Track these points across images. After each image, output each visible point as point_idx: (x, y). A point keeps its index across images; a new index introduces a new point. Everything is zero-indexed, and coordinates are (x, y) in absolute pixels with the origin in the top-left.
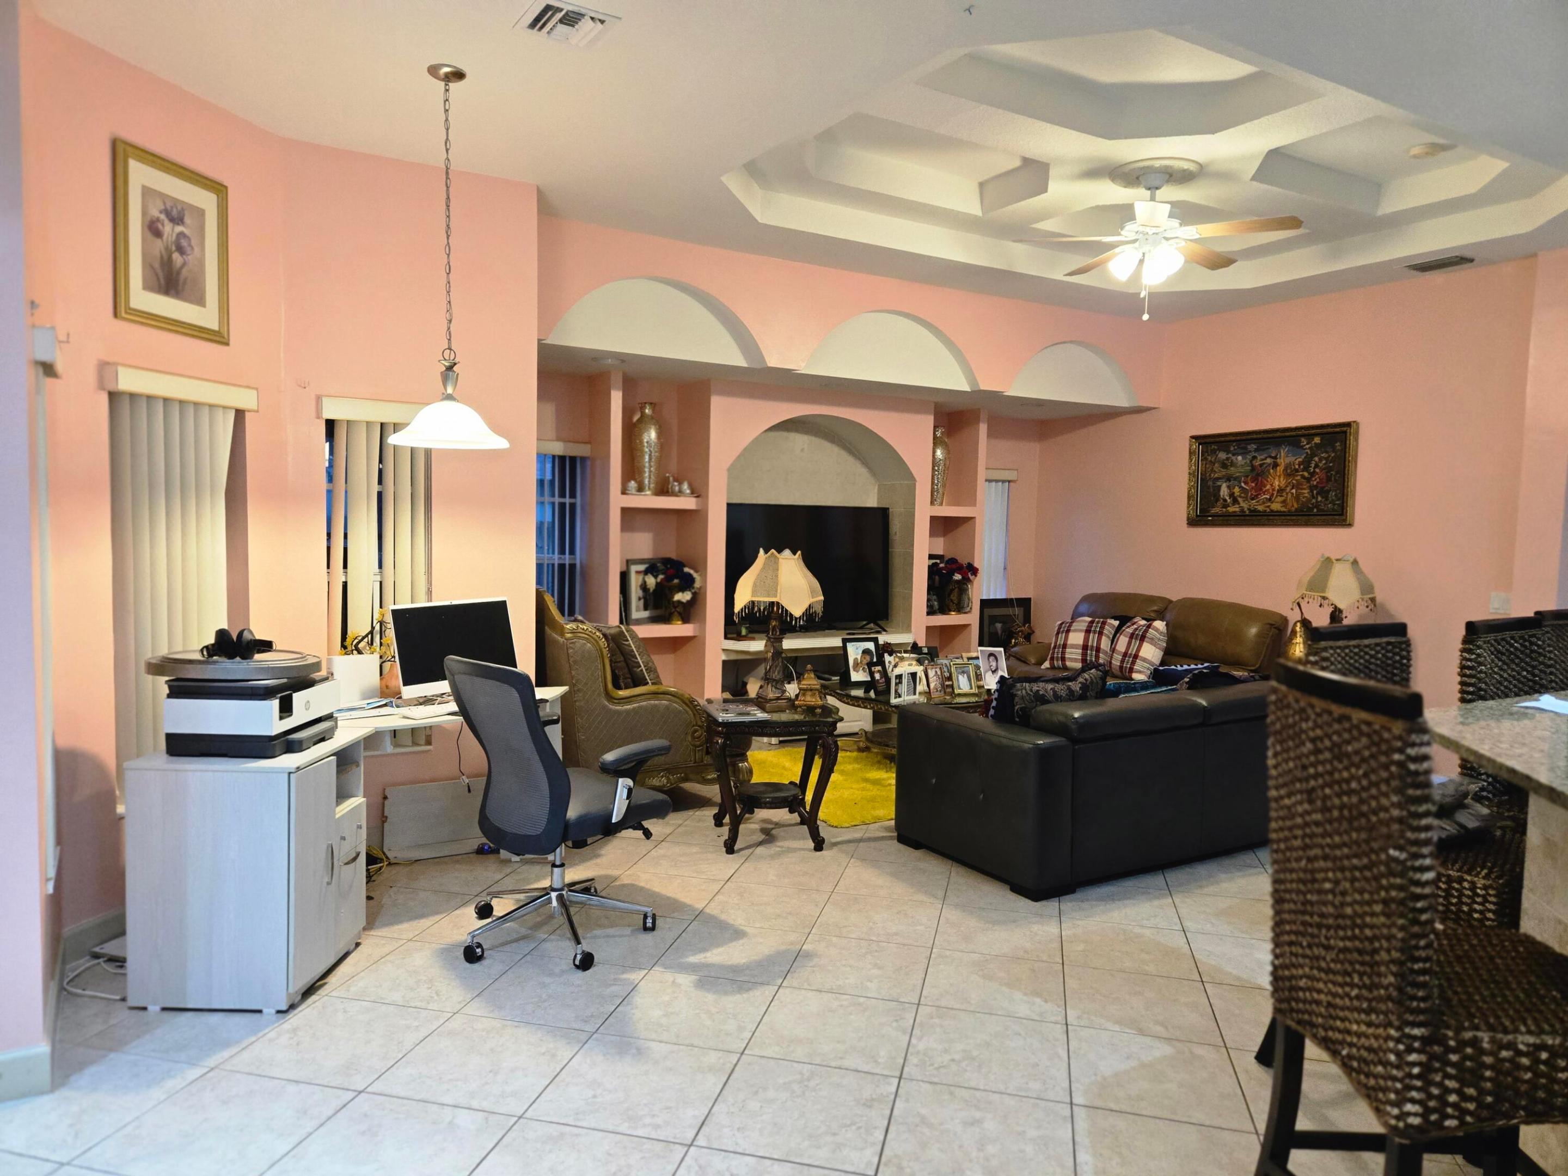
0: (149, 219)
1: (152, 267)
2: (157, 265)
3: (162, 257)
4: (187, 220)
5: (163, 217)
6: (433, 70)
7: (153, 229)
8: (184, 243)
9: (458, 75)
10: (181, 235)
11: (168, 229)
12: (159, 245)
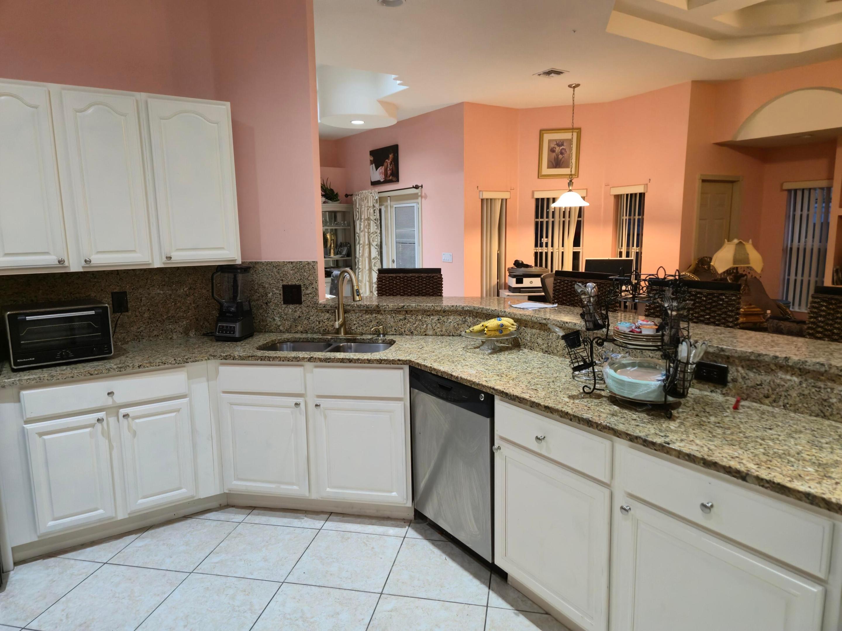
0: (551, 148)
1: (551, 161)
2: (553, 161)
3: (555, 157)
4: (565, 144)
5: (556, 146)
6: (570, 86)
7: (552, 150)
8: (563, 151)
9: (578, 85)
10: (563, 149)
11: (558, 149)
12: (554, 154)
